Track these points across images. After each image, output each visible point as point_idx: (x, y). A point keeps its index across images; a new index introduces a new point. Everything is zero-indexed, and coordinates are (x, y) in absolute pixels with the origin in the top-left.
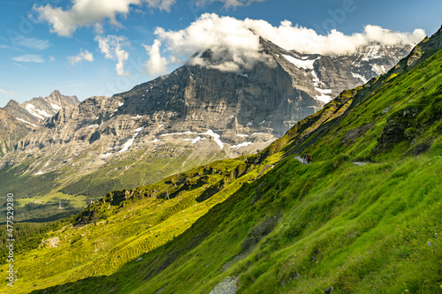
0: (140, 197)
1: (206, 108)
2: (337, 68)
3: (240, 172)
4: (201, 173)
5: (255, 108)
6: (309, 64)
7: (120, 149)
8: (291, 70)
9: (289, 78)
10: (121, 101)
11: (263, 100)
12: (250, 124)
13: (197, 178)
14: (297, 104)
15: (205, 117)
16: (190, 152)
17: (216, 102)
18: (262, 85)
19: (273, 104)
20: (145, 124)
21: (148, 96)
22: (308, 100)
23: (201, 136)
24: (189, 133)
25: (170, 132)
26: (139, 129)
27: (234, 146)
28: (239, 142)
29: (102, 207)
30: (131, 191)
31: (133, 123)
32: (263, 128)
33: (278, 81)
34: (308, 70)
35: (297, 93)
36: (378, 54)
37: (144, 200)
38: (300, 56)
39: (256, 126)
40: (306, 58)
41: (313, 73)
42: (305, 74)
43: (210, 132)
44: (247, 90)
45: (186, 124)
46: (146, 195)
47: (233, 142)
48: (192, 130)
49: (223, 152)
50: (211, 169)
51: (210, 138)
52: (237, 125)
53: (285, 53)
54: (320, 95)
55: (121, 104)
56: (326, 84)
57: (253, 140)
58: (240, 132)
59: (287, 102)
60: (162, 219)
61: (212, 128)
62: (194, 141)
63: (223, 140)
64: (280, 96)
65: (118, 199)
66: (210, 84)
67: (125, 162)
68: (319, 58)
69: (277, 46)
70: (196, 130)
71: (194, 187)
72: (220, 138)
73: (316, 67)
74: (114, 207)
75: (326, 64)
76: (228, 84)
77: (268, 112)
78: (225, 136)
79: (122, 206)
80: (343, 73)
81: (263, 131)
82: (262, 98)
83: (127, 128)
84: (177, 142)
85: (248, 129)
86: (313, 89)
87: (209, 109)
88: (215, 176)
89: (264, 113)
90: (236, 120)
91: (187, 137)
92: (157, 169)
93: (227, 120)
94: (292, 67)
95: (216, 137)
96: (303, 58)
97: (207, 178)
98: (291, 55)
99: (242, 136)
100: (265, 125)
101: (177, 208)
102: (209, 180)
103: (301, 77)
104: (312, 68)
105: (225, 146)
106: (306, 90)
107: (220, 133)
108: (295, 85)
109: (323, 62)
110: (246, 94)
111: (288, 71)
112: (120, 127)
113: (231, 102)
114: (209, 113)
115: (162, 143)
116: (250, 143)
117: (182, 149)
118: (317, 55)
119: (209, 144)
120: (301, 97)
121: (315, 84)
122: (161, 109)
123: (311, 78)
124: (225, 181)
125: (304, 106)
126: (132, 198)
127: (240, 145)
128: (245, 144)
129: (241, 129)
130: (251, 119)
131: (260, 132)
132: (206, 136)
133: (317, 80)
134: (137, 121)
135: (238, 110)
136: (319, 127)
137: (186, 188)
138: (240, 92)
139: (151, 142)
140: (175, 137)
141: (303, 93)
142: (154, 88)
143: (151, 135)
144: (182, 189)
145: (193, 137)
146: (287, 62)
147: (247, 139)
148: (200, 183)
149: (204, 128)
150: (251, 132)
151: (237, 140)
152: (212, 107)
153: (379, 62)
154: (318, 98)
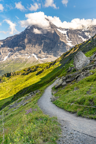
0: (16, 75)
1: (32, 46)
2: (74, 34)
3: (48, 67)
4: (35, 67)
5: (48, 47)
6: (65, 32)
7: (3, 60)
8: (59, 34)
9: (59, 37)
10: (2, 43)
11: (50, 44)
12: (46, 52)
13: (34, 69)
14: (61, 46)
15: (32, 49)
16: (27, 61)
17: (35, 45)
18: (50, 39)
19: (53, 46)
20: (11, 51)
21: (12, 42)
22: (64, 45)
23: (30, 56)
24: (27, 55)
25: (20, 54)
26: (10, 53)
27: (41, 59)
28: (43, 58)
29: (3, 78)
30: (13, 73)
31: (7, 51)
32: (50, 53)
33: (55, 38)
34: (65, 34)
35: (61, 42)
36: (87, 29)
37: (17, 76)
38: (62, 29)
39: (48, 53)
40: (64, 30)
41: (66, 35)
42: (64, 36)
43: (33, 55)
44: (45, 41)
45: (25, 52)
46: (18, 74)
47: (41, 58)
48: (27, 54)
49: (38, 61)
50: (38, 66)
51: (34, 56)
52: (42, 52)
53: (57, 28)
54: (68, 43)
55: (2, 44)
56: (70, 39)
57: (47, 57)
58: (43, 55)
59: (58, 45)
60: (26, 80)
61: (34, 53)
62: (28, 57)
63: (38, 57)
64: (56, 43)
65: (9, 75)
66: (33, 38)
67: (5, 64)
68: (68, 30)
69: (55, 26)
70: (29, 54)
71: (33, 71)
72: (37, 57)
73: (67, 33)
74: (8, 78)
75: (71, 32)
76: (39, 38)
77: (52, 48)
78: (38, 56)
79: (10, 77)
80: (76, 35)
81: (50, 54)
82: (50, 43)
83: (5, 52)
84: (23, 57)
85: (45, 54)
86: (66, 41)
87: (33, 47)
88: (39, 68)
89: (51, 49)
90: (42, 51)
91: (26, 56)
92: (16, 66)
93: (39, 51)
94: (60, 33)
95: (35, 56)
96: (63, 30)
97: (37, 69)
98: (60, 29)
99: (44, 56)
100: (51, 53)
101: (30, 77)
102: (38, 70)
103: (62, 37)
104: (66, 33)
105: (38, 59)
106: (64, 41)
107: (37, 55)
108: (61, 40)
109: (70, 31)
110: (45, 42)
111: (58, 34)
112: (3, 52)
113: (40, 44)
114: (33, 48)
115: (18, 58)
116: (46, 58)
117: (25, 60)
118: (68, 29)
119: (33, 58)
120: (62, 44)
121: (67, 39)
122: (17, 46)
123: (66, 37)
124: (44, 70)
125: (63, 46)
126: (13, 75)
127: (43, 59)
128: (45, 58)
129: (43, 54)
130: (46, 50)
131: (49, 55)
132: (32, 56)
133: (67, 38)
134: (8, 50)
135: (42, 47)
136: (70, 55)
137: (31, 72)
138: (43, 41)
139: (14, 57)
140: (22, 56)
141: (63, 42)
142: (14, 39)
143: (14, 55)
144: (30, 72)
145: (28, 56)
146: (58, 31)
147: (45, 57)
148: (35, 70)
149: (31, 53)
150: (46, 55)
151: (42, 57)
152: (34, 46)
153: (87, 32)
154: (67, 44)
